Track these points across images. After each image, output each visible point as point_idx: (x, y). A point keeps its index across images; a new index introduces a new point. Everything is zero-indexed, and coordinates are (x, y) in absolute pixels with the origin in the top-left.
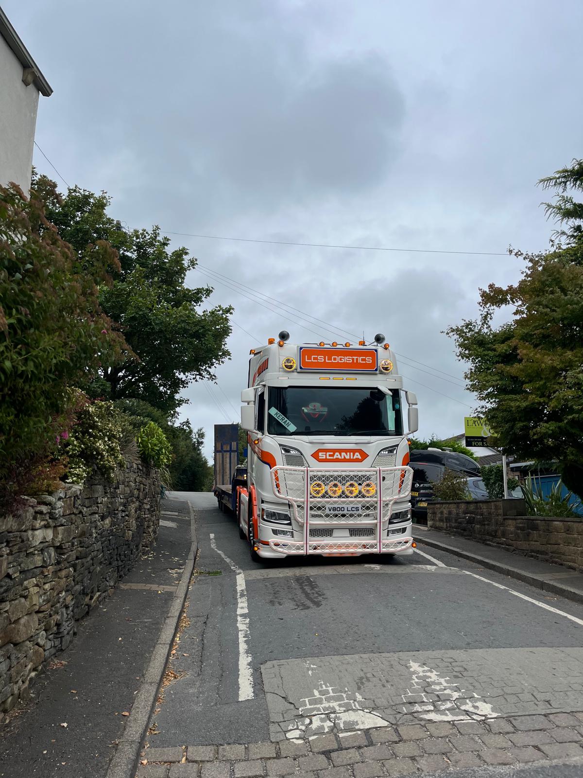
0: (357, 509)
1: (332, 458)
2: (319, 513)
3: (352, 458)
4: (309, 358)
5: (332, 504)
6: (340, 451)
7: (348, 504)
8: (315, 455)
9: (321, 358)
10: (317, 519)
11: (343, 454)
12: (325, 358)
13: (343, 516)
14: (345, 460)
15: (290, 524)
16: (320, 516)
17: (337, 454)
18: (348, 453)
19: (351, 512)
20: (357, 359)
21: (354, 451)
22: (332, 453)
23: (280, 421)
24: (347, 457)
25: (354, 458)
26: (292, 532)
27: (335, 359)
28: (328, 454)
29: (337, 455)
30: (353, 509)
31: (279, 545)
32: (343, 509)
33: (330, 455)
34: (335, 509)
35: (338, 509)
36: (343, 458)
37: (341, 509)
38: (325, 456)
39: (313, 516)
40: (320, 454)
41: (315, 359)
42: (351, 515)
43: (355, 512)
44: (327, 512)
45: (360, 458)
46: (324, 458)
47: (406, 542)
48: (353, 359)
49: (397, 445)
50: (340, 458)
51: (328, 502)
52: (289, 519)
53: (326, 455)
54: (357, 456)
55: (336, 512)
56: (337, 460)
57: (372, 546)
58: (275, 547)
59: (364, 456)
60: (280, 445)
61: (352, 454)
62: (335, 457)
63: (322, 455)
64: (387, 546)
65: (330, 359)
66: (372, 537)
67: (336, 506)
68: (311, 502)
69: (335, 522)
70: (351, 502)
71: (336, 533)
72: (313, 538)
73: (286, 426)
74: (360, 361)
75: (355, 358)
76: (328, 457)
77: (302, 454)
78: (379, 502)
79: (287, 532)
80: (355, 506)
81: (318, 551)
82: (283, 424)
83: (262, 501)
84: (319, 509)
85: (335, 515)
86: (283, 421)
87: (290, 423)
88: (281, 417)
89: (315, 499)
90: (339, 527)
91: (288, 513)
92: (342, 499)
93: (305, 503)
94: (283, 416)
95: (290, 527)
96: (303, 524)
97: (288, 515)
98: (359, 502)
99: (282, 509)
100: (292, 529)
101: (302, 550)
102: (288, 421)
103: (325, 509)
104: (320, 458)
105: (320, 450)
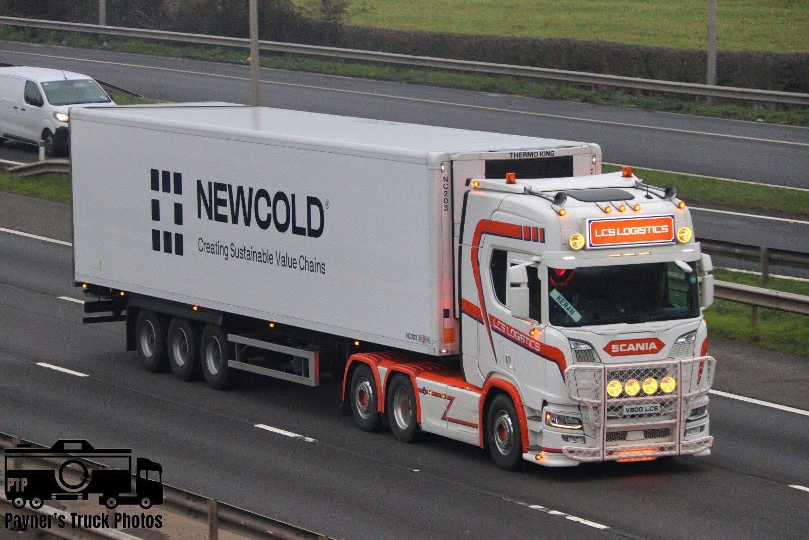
0: (656, 408)
1: (626, 350)
2: (616, 414)
3: (647, 348)
5: (629, 404)
6: (634, 342)
7: (646, 403)
8: (608, 349)
9: (612, 232)
10: (613, 421)
11: (638, 345)
12: (616, 231)
13: (640, 416)
14: (640, 352)
15: (582, 429)
16: (616, 418)
17: (631, 345)
18: (643, 344)
19: (650, 412)
20: (651, 229)
21: (649, 341)
22: (625, 345)
23: (563, 307)
24: (642, 348)
25: (650, 349)
26: (584, 438)
27: (627, 231)
28: (621, 346)
29: (631, 347)
30: (652, 409)
31: (573, 452)
32: (641, 409)
33: (624, 348)
34: (632, 410)
35: (637, 410)
36: (637, 349)
38: (618, 349)
39: (609, 418)
40: (613, 347)
41: (606, 233)
42: (650, 415)
43: (654, 412)
44: (625, 413)
45: (656, 348)
46: (617, 351)
47: (706, 441)
48: (647, 229)
49: (695, 331)
50: (635, 350)
51: (625, 403)
52: (581, 423)
53: (619, 347)
54: (653, 346)
55: (634, 413)
56: (632, 353)
57: (671, 448)
58: (570, 455)
59: (660, 345)
60: (569, 339)
61: (647, 344)
62: (629, 349)
63: (614, 348)
64: (687, 446)
65: (621, 232)
66: (670, 438)
67: (634, 406)
68: (609, 403)
69: (632, 423)
70: (650, 401)
71: (630, 436)
72: (610, 443)
73: (570, 314)
74: (655, 231)
75: (649, 227)
76: (621, 350)
77: (593, 348)
78: (679, 399)
79: (577, 437)
80: (654, 405)
81: (613, 457)
82: (566, 311)
83: (545, 403)
84: (617, 410)
85: (633, 416)
86: (567, 307)
87: (574, 310)
88: (564, 302)
89: (612, 399)
90: (635, 429)
91: (579, 417)
92: (641, 398)
93: (603, 405)
94: (567, 301)
95: (581, 432)
96: (599, 428)
97: (579, 419)
98: (658, 400)
99: (572, 413)
100: (584, 434)
101: (599, 456)
102: (572, 308)
103: (623, 410)
104: (613, 351)
105: (613, 342)
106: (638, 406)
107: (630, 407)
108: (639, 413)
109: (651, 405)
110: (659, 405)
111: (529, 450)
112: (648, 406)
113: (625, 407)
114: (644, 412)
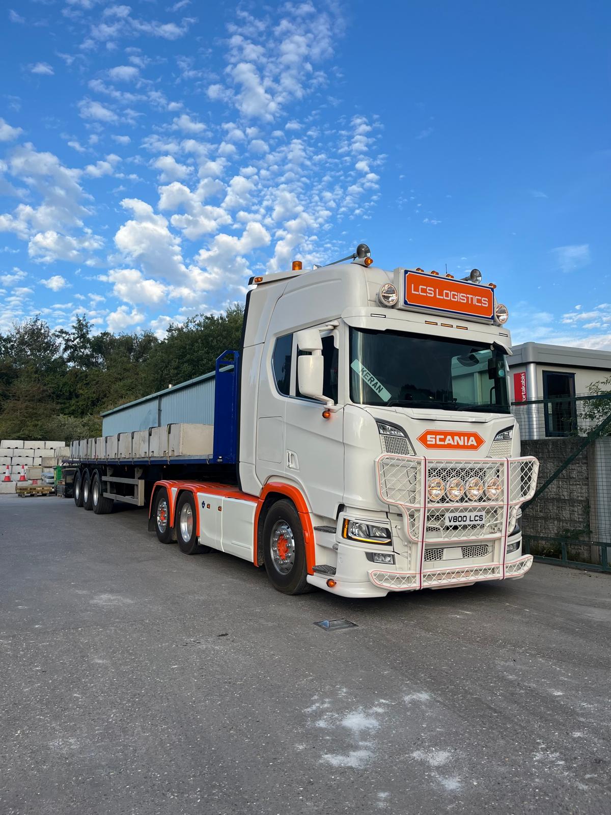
0: (481, 518)
1: (442, 443)
2: (437, 525)
3: (466, 444)
4: (416, 289)
5: (452, 511)
7: (470, 511)
8: (423, 439)
9: (430, 292)
10: (433, 533)
11: (456, 438)
13: (465, 527)
14: (458, 447)
15: (390, 544)
16: (437, 529)
17: (449, 437)
18: (462, 438)
19: (474, 523)
20: (472, 298)
21: (469, 435)
22: (443, 437)
23: (369, 383)
24: (461, 443)
25: (469, 444)
26: (393, 556)
28: (438, 437)
29: (449, 440)
30: (477, 518)
31: (382, 577)
32: (465, 519)
33: (441, 440)
34: (455, 519)
35: (460, 519)
36: (456, 444)
37: (463, 518)
38: (434, 440)
39: (429, 529)
40: (429, 437)
41: (424, 291)
42: (474, 527)
43: (478, 522)
45: (475, 444)
46: (434, 443)
47: (525, 564)
48: (467, 298)
49: (510, 428)
50: (453, 444)
51: (447, 510)
52: (389, 535)
53: (436, 438)
54: (472, 441)
55: (457, 523)
56: (449, 446)
57: (494, 571)
58: (377, 582)
59: (480, 441)
60: (377, 420)
61: (466, 438)
62: (447, 442)
63: (431, 439)
64: (511, 568)
65: (441, 294)
66: (488, 556)
67: (457, 514)
68: (429, 509)
69: (452, 537)
70: (474, 509)
71: (446, 554)
72: (429, 564)
73: (377, 392)
74: (475, 302)
75: (470, 296)
76: (438, 443)
77: (406, 436)
78: (505, 507)
79: (385, 556)
80: (479, 514)
81: (432, 583)
82: (373, 387)
83: (341, 508)
84: (438, 518)
85: (456, 528)
86: (373, 383)
87: (382, 387)
88: (370, 377)
89: (433, 503)
90: (452, 545)
91: (388, 526)
92: (464, 504)
93: (422, 510)
94: (372, 375)
95: (390, 548)
96: (416, 543)
97: (387, 530)
98: (484, 508)
99: (379, 520)
100: (394, 552)
101: (415, 582)
102: (379, 384)
103: (444, 519)
104: (428, 443)
105: (429, 433)
106: (462, 514)
107: (453, 515)
108: (462, 523)
109: (475, 513)
110: (483, 513)
111: (315, 571)
112: (473, 514)
113: (447, 515)
114: (468, 523)
